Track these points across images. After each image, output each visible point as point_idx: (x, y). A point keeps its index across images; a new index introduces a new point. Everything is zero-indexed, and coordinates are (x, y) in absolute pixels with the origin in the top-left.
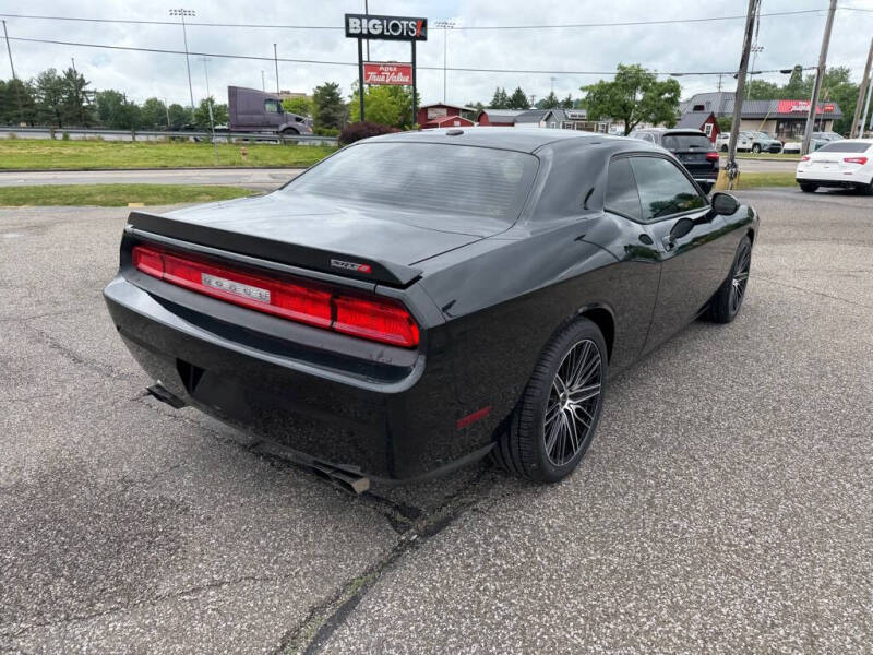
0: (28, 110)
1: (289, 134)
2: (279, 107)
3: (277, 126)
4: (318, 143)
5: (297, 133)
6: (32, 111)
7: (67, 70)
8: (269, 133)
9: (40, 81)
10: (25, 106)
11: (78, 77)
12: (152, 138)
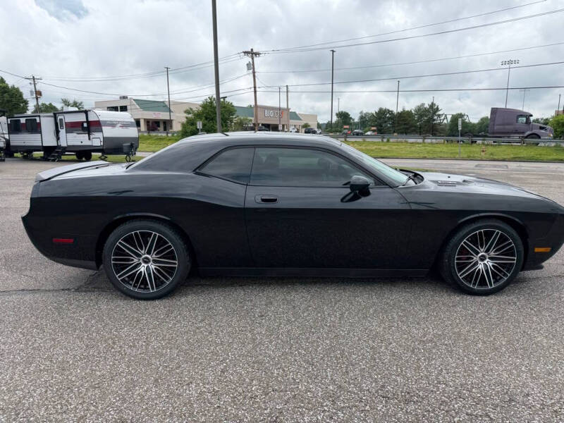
0: (406, 126)
1: (533, 138)
2: (528, 119)
3: (523, 133)
4: (553, 144)
5: (539, 137)
6: (408, 127)
7: (430, 104)
8: (516, 137)
9: (416, 111)
10: (405, 124)
11: (436, 107)
12: (434, 141)
